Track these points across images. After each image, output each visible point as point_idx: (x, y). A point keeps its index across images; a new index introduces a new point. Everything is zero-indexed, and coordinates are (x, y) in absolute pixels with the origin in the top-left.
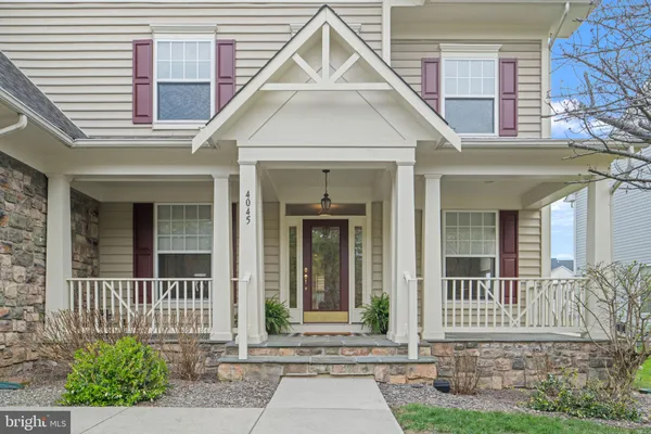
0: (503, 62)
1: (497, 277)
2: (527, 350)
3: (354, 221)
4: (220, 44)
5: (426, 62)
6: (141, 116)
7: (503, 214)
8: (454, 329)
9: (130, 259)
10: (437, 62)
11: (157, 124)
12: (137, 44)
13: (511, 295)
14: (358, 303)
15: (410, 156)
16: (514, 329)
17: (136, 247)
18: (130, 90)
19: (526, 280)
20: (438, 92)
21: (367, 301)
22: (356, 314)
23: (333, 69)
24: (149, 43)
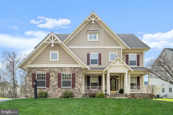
0: (137, 56)
1: (137, 86)
2: (141, 95)
3: (117, 78)
4: (99, 54)
5: (126, 56)
6: (88, 64)
7: (137, 77)
8: (132, 92)
9: (87, 84)
10: (128, 55)
11: (90, 65)
12: (87, 54)
13: (139, 89)
14: (118, 90)
15: (127, 72)
16: (139, 92)
17: (88, 82)
18: (87, 60)
19: (141, 87)
20: (128, 60)
21: (119, 89)
22: (118, 91)
23: (119, 63)
24: (89, 54)
